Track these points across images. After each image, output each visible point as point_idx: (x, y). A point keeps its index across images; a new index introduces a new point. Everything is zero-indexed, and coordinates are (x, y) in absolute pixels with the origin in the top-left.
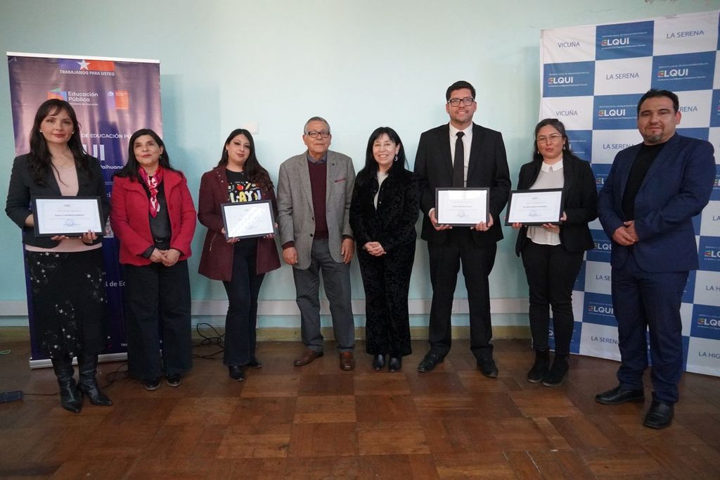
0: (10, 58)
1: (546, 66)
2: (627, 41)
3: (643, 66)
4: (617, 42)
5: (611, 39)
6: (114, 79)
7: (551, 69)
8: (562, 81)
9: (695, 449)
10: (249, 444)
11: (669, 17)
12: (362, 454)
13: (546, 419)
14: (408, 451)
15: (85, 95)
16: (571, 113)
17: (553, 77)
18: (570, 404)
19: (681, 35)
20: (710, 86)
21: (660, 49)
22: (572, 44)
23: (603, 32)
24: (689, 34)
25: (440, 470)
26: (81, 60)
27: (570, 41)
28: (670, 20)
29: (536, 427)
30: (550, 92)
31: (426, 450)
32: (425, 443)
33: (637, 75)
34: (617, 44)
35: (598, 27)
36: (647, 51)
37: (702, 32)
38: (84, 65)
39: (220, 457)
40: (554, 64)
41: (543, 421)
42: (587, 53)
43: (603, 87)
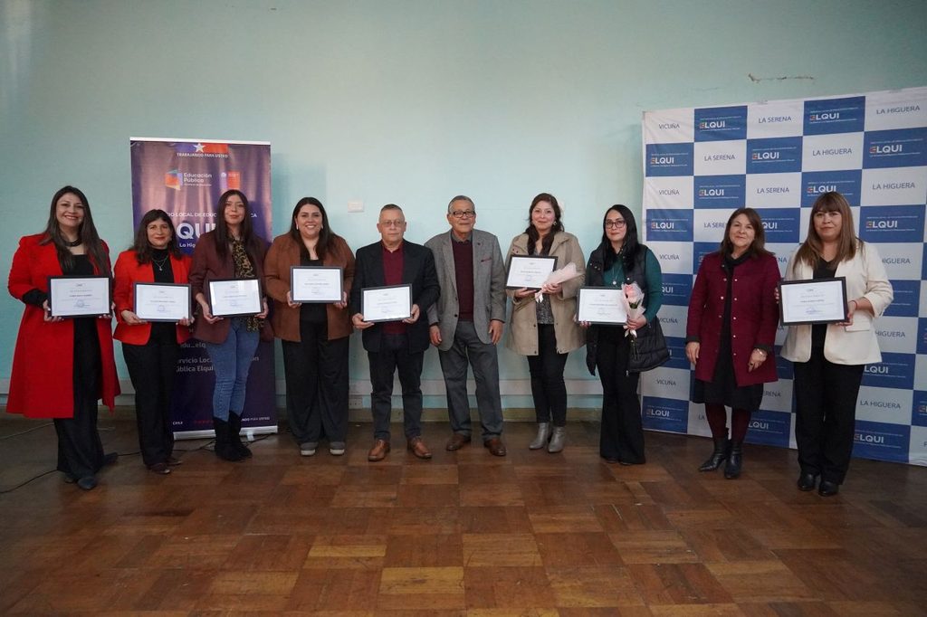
0: (132, 142)
1: (647, 146)
2: (723, 124)
3: (738, 148)
4: (714, 125)
5: (709, 122)
6: (227, 161)
7: (654, 150)
8: (664, 161)
9: (767, 504)
10: (361, 498)
11: (762, 103)
12: (463, 505)
13: (637, 483)
14: (505, 504)
15: (200, 176)
16: (673, 192)
17: (655, 157)
18: (665, 472)
19: (771, 120)
20: (799, 169)
21: (752, 134)
22: (672, 126)
23: (701, 115)
24: (778, 119)
25: (531, 516)
26: (197, 144)
27: (670, 123)
28: (761, 106)
29: (627, 488)
30: (651, 172)
31: (521, 503)
32: (520, 499)
33: (733, 157)
34: (714, 126)
35: (696, 110)
36: (741, 135)
37: (789, 118)
38: (199, 148)
39: (335, 507)
40: (656, 145)
41: (634, 484)
42: (686, 134)
43: (702, 167)
